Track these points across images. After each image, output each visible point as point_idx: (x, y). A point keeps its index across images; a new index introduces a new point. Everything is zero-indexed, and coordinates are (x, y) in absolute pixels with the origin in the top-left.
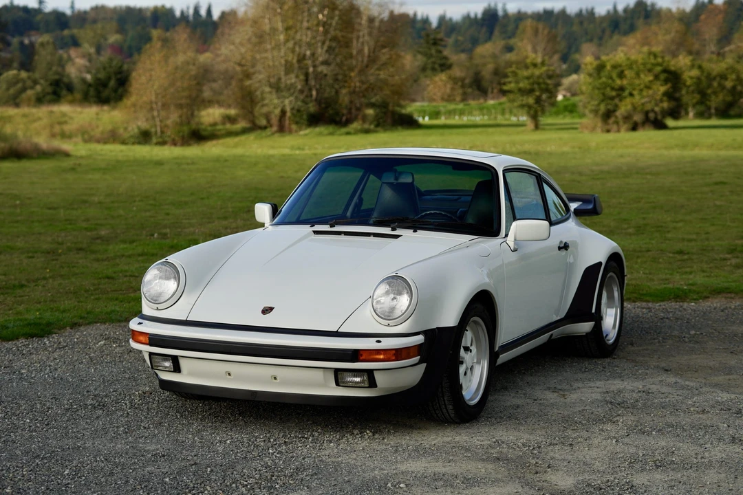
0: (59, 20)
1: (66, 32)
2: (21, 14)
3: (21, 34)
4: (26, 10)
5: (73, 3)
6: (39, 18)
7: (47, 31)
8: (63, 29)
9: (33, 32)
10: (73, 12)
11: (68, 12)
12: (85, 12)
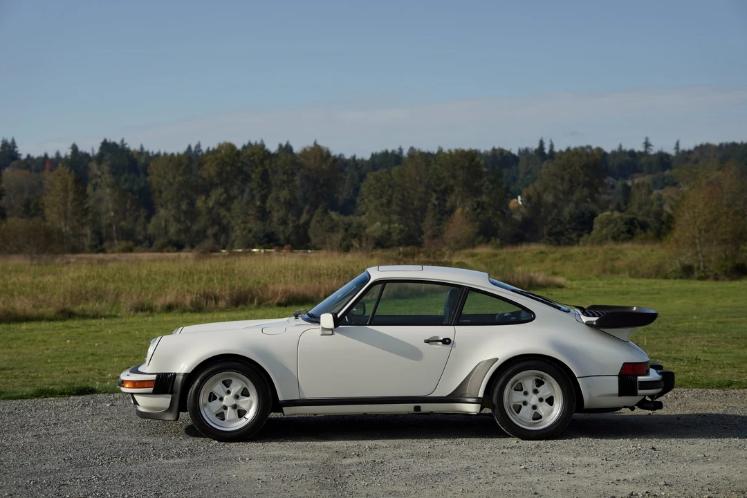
0: (663, 160)
1: (667, 172)
2: (627, 158)
3: (626, 177)
4: (632, 153)
5: (678, 144)
6: (643, 160)
7: (650, 173)
8: (664, 170)
9: (636, 175)
10: (677, 153)
11: (672, 152)
12: (690, 152)
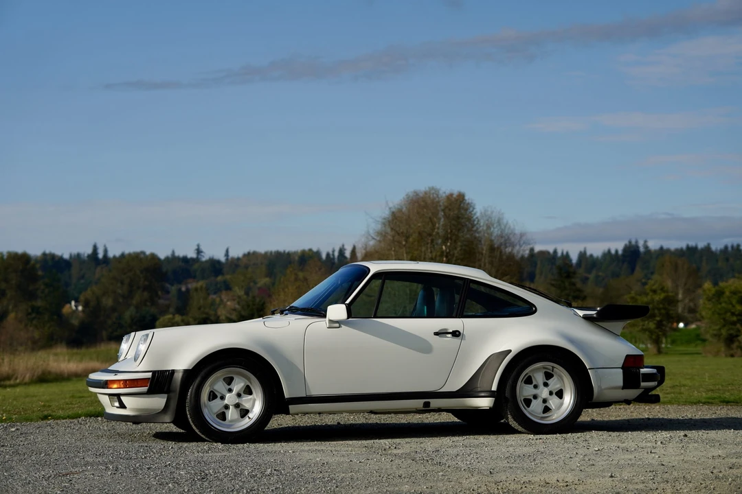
0: (215, 267)
1: (220, 278)
2: (181, 264)
3: (180, 282)
4: (185, 260)
5: (227, 251)
6: (196, 266)
7: (203, 278)
8: (216, 276)
9: (190, 280)
10: (227, 259)
11: (223, 259)
12: (238, 259)
